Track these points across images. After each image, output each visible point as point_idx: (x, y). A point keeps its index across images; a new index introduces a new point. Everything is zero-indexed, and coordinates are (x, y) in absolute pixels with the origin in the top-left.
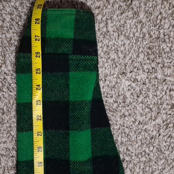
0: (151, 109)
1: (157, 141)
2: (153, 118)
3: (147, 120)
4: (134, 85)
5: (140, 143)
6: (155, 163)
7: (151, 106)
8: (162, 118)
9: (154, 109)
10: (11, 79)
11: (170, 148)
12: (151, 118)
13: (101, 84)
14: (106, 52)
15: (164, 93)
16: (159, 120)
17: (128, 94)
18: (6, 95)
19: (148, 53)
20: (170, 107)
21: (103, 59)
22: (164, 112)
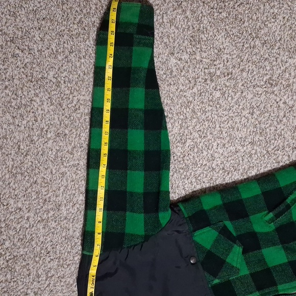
0: (190, 81)
1: (192, 104)
2: (191, 88)
3: (186, 89)
4: (179, 62)
5: (180, 106)
6: (190, 120)
7: (190, 79)
8: (197, 88)
9: (192, 82)
10: (92, 51)
11: (202, 111)
12: (190, 88)
15: (200, 70)
16: (195, 90)
17: (174, 69)
18: (88, 62)
19: (191, 40)
20: (204, 81)
22: (199, 84)
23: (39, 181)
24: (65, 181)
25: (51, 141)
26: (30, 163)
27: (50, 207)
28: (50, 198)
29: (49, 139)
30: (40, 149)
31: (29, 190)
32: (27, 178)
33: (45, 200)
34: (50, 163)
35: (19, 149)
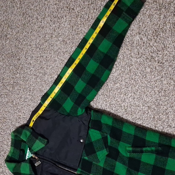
1: (132, 67)
2: (137, 58)
3: (134, 56)
4: (140, 40)
5: (126, 63)
6: (126, 74)
7: (140, 53)
8: (140, 60)
9: (140, 55)
11: (134, 73)
12: (136, 57)
13: (129, 32)
14: (140, 21)
15: (148, 51)
16: (138, 60)
17: (135, 42)
20: (146, 58)
21: (137, 23)
22: (143, 58)
23: (44, 57)
24: (54, 64)
25: (59, 42)
26: (45, 46)
27: (42, 72)
28: (44, 67)
29: (59, 40)
30: (53, 42)
31: (39, 58)
32: (41, 52)
33: (42, 67)
34: (53, 52)
35: (45, 37)
